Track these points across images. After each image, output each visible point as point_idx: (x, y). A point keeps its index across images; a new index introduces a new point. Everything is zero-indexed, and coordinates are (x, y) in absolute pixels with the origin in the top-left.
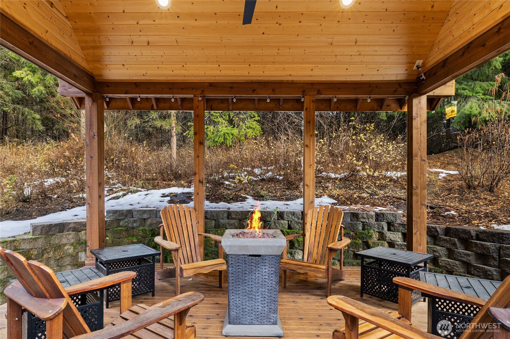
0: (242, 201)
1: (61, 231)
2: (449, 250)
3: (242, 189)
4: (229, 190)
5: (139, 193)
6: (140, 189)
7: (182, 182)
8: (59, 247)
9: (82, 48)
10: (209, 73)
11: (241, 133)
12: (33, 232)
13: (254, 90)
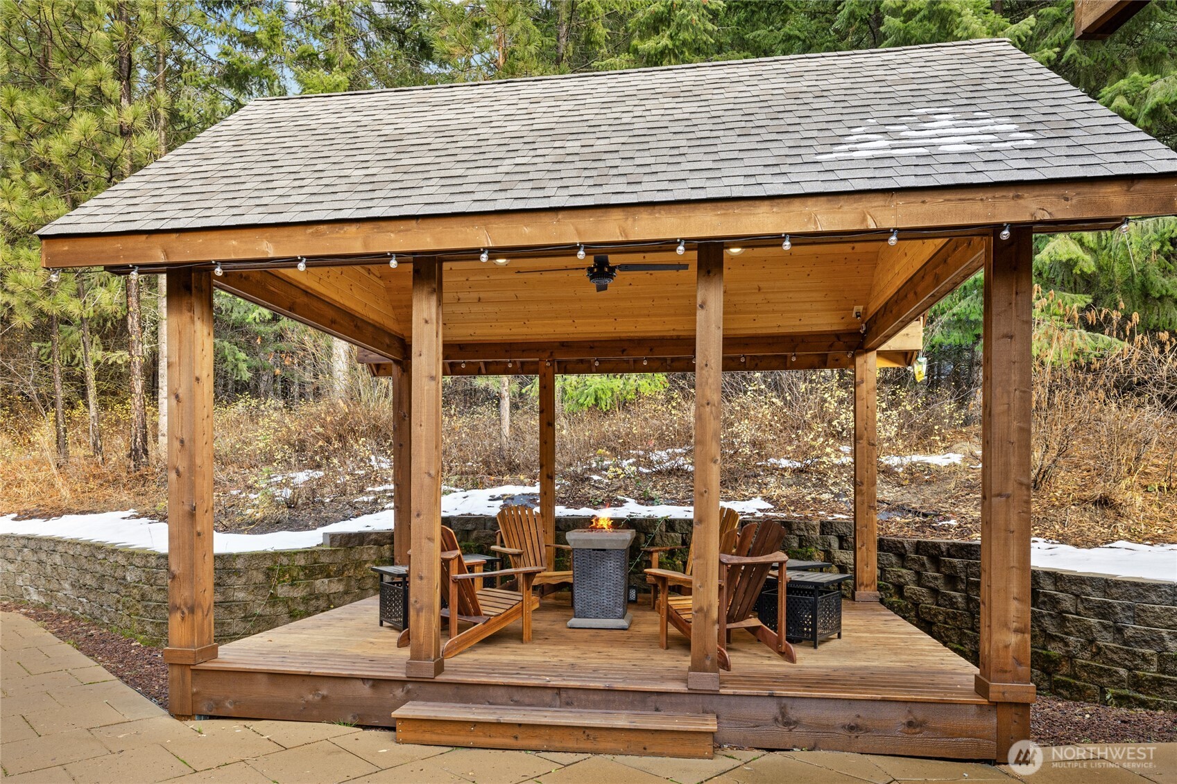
0: (617, 506)
1: (361, 544)
2: (918, 573)
3: (620, 487)
4: (598, 488)
5: (453, 495)
6: (453, 489)
7: (522, 477)
8: (359, 564)
9: (394, 308)
10: (559, 330)
11: (628, 388)
12: (331, 542)
13: (623, 351)
